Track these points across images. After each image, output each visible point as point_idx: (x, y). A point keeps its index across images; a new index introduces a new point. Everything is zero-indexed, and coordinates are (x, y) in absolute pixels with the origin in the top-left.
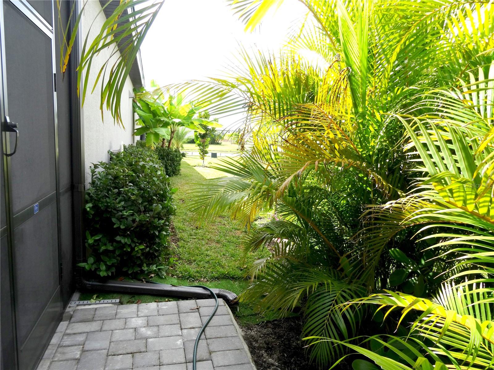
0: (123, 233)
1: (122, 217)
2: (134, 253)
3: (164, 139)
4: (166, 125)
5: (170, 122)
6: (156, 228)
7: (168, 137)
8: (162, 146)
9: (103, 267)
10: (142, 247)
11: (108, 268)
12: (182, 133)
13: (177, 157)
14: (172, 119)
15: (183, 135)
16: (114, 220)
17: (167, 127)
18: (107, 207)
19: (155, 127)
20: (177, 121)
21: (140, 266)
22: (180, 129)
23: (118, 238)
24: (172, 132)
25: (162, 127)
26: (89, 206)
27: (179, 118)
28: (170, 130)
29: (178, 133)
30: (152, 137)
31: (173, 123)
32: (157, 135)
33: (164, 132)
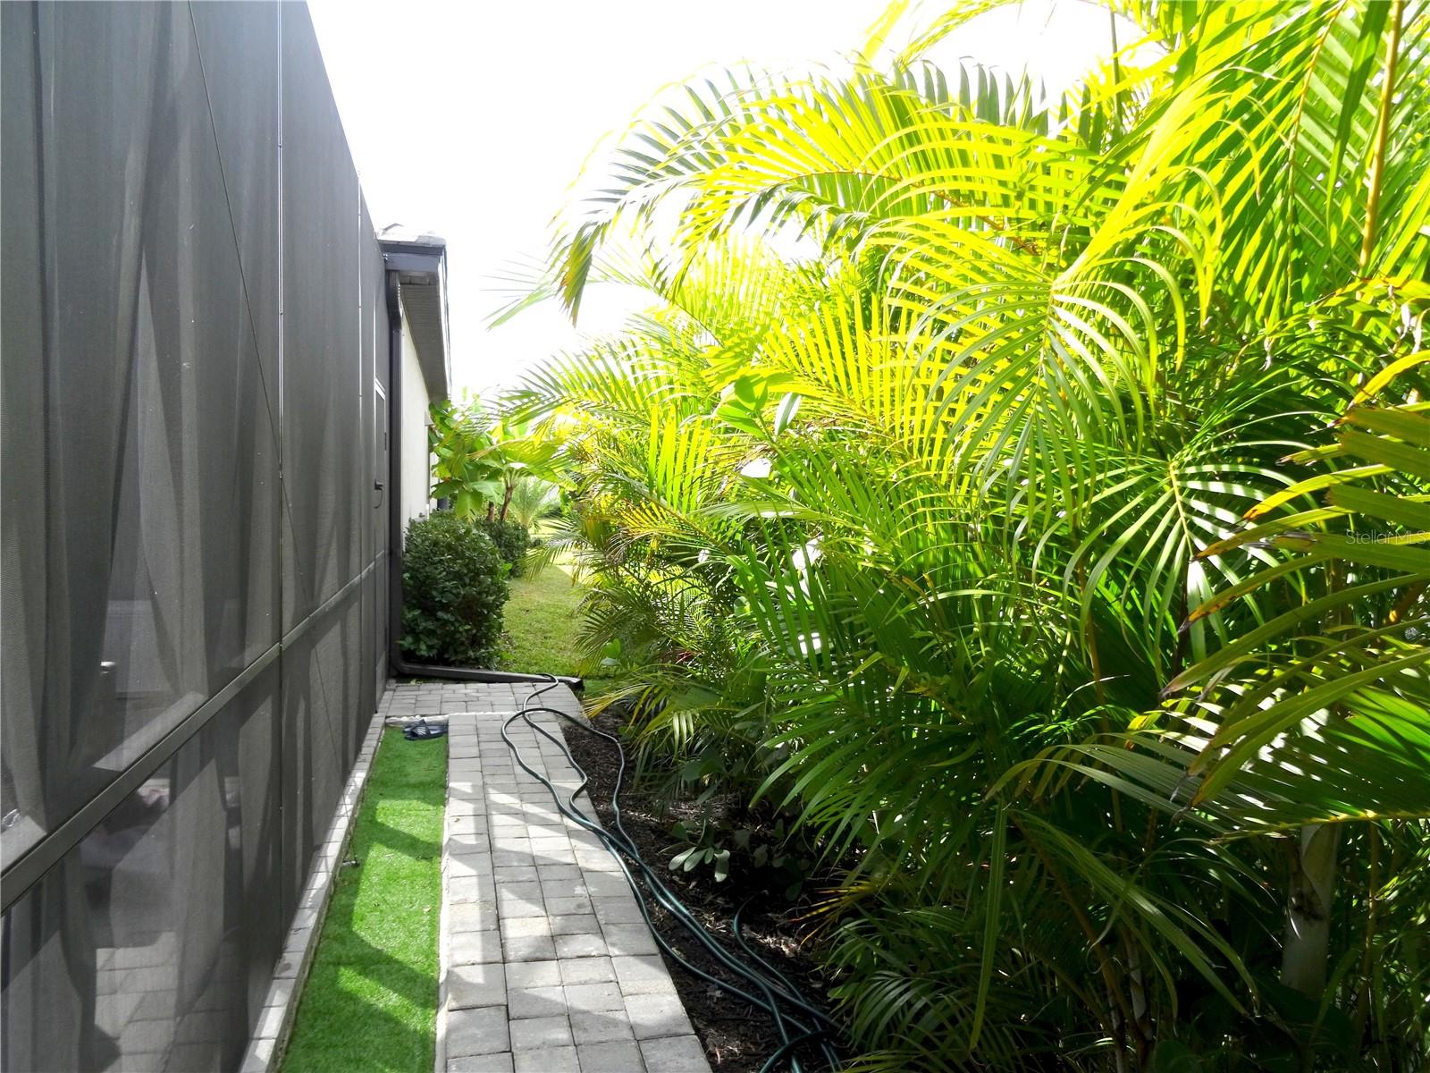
0: (445, 607)
1: (443, 592)
2: (458, 636)
3: (491, 505)
4: (495, 475)
5: (504, 469)
6: (486, 605)
7: (499, 500)
8: (488, 519)
9: (423, 647)
10: (468, 627)
11: (430, 648)
12: (535, 490)
13: (518, 539)
14: (507, 462)
15: (538, 496)
16: (434, 593)
17: (497, 480)
18: (427, 577)
19: (474, 480)
20: (517, 466)
21: (465, 652)
22: (531, 481)
23: (440, 614)
24: (509, 489)
25: (488, 478)
26: (406, 575)
27: (521, 461)
28: (504, 484)
29: (523, 492)
30: (468, 500)
31: (511, 471)
32: (477, 496)
33: (492, 490)
